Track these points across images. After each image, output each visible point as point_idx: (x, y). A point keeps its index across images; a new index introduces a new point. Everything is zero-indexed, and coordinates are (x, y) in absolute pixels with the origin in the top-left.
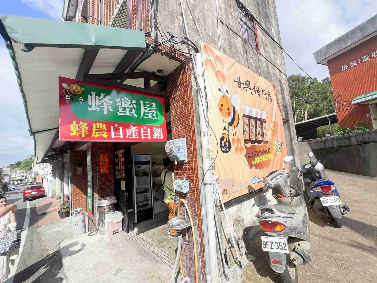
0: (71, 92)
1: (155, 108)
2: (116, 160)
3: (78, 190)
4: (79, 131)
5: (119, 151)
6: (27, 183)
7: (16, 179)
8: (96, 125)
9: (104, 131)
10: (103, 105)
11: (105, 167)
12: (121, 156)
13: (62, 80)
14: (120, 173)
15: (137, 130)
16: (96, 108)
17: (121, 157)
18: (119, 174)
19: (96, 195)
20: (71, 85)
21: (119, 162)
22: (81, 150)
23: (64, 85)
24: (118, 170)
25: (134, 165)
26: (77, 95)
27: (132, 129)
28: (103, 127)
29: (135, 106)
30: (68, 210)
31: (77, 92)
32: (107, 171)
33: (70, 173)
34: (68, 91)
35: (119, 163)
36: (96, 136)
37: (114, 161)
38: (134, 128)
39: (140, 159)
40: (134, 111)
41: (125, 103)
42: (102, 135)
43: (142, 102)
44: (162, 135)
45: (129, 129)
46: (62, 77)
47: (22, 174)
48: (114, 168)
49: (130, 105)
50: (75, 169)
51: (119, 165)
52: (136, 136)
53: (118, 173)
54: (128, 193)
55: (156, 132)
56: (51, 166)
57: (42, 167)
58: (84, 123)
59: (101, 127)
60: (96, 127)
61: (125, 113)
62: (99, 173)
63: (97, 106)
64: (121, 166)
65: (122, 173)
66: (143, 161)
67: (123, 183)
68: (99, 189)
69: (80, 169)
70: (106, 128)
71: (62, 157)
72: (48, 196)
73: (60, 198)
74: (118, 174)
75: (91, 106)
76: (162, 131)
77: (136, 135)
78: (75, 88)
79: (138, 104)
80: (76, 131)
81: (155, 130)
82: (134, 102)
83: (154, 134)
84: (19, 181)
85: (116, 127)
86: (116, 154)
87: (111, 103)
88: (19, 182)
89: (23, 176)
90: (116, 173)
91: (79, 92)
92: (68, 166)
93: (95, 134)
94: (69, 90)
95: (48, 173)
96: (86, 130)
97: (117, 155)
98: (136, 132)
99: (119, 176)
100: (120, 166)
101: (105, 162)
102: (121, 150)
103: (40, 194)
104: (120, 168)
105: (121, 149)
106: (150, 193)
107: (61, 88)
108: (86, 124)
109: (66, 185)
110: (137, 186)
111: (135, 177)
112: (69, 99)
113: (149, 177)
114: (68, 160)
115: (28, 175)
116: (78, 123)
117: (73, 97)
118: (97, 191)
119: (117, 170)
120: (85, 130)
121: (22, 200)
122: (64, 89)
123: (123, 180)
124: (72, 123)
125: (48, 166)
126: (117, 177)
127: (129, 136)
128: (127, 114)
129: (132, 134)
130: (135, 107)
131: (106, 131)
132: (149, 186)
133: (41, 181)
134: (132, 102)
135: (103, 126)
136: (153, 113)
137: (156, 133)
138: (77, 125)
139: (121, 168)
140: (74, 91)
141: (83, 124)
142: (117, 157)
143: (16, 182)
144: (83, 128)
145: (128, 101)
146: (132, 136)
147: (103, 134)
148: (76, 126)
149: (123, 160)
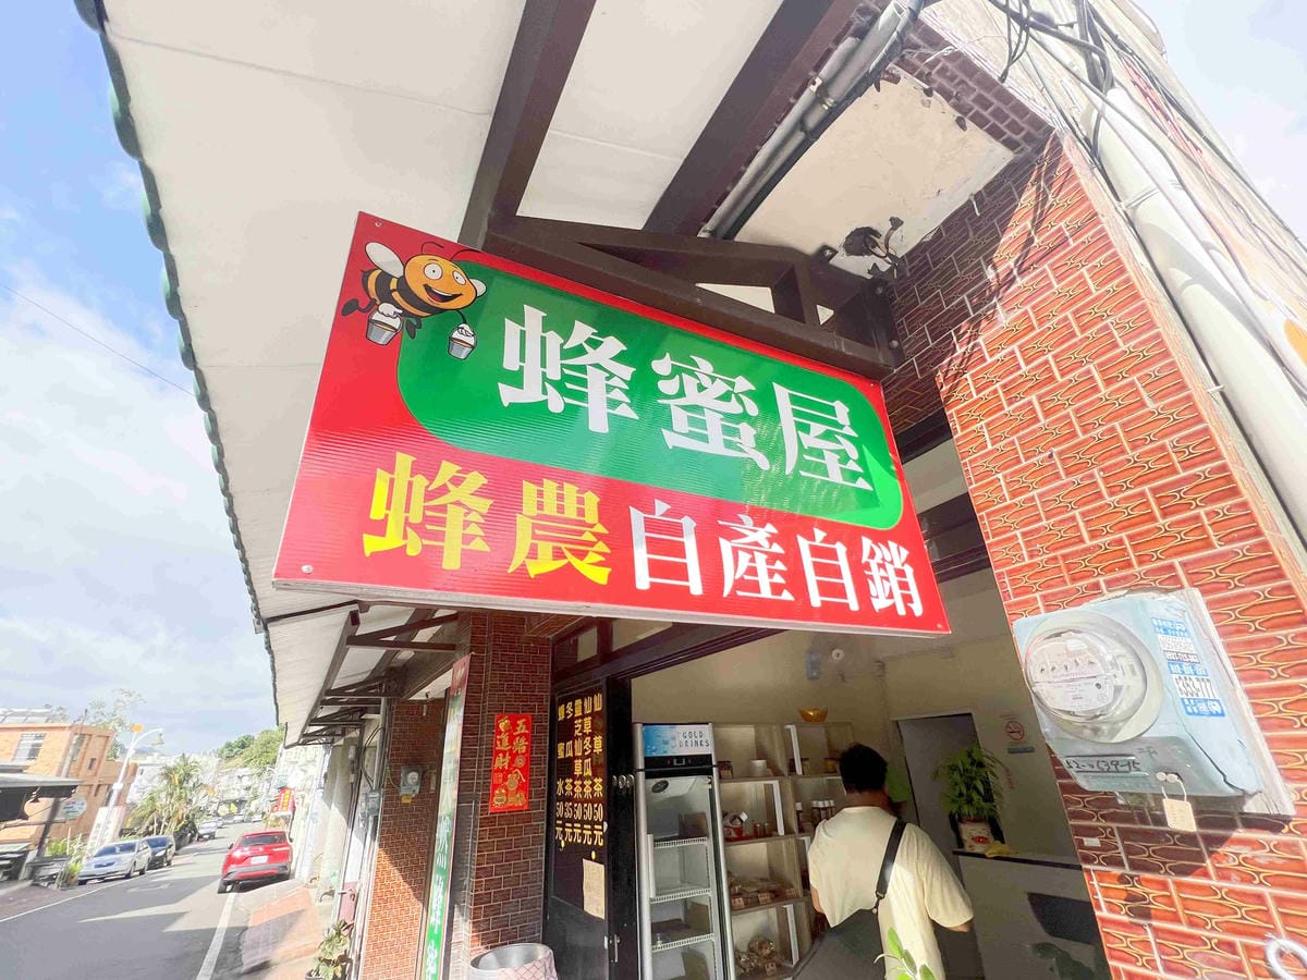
0: (412, 292)
1: (848, 431)
2: (561, 746)
3: (395, 874)
4: (427, 519)
5: (578, 702)
6: (251, 814)
7: (227, 797)
8: (540, 494)
9: (588, 537)
10: (584, 383)
11: (513, 781)
12: (587, 730)
13: (369, 228)
14: (578, 815)
15: (777, 549)
16: (545, 392)
17: (584, 735)
18: (572, 821)
19: (464, 929)
20: (419, 260)
21: (575, 758)
22: (425, 698)
23: (380, 254)
24: (570, 799)
25: (641, 775)
26: (443, 310)
27: (752, 537)
28: (581, 512)
29: (753, 409)
30: (344, 968)
31: (445, 299)
32: (519, 800)
33: (377, 795)
34: (393, 285)
35: (578, 763)
36: (535, 569)
37: (553, 751)
38: (762, 535)
39: (666, 743)
40: (747, 432)
41: (701, 388)
42: (576, 563)
43: (782, 394)
44: (914, 592)
45: (733, 535)
46: (376, 219)
47: (246, 782)
48: (552, 787)
49: (726, 397)
50: (397, 781)
51: (578, 772)
52: (776, 589)
53: (568, 815)
54: (617, 941)
55: (881, 566)
56: (328, 757)
57: (302, 761)
58: (466, 471)
59: (571, 513)
60: (540, 506)
61: (705, 439)
62: (484, 809)
63: (552, 382)
64: (588, 778)
65: (588, 816)
66: (679, 758)
67: (594, 876)
68: (478, 899)
69: (413, 777)
70: (601, 520)
71: (361, 725)
72: (297, 875)
73: (331, 893)
74: (569, 821)
75: (516, 379)
76: (909, 561)
77: (778, 579)
78: (438, 275)
79: (766, 400)
80: (407, 523)
81: (872, 555)
82: (742, 384)
83: (872, 578)
84: (232, 805)
85: (657, 516)
86: (561, 717)
87: (628, 379)
88: (234, 808)
89: (248, 789)
90: (560, 813)
91: (455, 296)
92: (372, 764)
93: (533, 554)
94: (402, 280)
95: (315, 784)
96: (473, 517)
97: (569, 724)
98: (772, 558)
99: (573, 834)
100: (582, 778)
101: (514, 756)
102: (588, 702)
103: (275, 867)
104: (578, 790)
105: (592, 693)
106: (715, 937)
107: (358, 264)
108: (476, 480)
109: (356, 842)
110: (659, 891)
111: (645, 842)
112: (396, 323)
113: (708, 843)
114: (377, 739)
115: (263, 788)
116: (426, 468)
117: (418, 318)
118: (468, 905)
119: (565, 799)
120: (470, 518)
121: (217, 884)
122: (376, 274)
123: (593, 855)
124: (390, 469)
125: (317, 759)
126: (564, 833)
127: (740, 584)
128: (715, 446)
129: (752, 571)
130: (749, 412)
131: (599, 536)
132: (712, 893)
133: (290, 813)
134: (732, 385)
135: (581, 501)
136: (845, 458)
137: (882, 573)
138: (420, 482)
139: (588, 791)
140: (428, 288)
141: (456, 481)
142: (564, 731)
143: (223, 810)
144: (458, 503)
145: (713, 379)
146: (755, 587)
147: (581, 555)
148: (410, 484)
149: (598, 748)
